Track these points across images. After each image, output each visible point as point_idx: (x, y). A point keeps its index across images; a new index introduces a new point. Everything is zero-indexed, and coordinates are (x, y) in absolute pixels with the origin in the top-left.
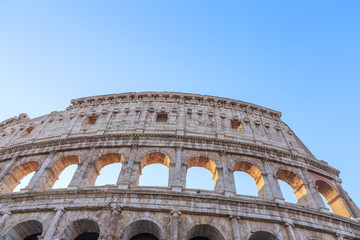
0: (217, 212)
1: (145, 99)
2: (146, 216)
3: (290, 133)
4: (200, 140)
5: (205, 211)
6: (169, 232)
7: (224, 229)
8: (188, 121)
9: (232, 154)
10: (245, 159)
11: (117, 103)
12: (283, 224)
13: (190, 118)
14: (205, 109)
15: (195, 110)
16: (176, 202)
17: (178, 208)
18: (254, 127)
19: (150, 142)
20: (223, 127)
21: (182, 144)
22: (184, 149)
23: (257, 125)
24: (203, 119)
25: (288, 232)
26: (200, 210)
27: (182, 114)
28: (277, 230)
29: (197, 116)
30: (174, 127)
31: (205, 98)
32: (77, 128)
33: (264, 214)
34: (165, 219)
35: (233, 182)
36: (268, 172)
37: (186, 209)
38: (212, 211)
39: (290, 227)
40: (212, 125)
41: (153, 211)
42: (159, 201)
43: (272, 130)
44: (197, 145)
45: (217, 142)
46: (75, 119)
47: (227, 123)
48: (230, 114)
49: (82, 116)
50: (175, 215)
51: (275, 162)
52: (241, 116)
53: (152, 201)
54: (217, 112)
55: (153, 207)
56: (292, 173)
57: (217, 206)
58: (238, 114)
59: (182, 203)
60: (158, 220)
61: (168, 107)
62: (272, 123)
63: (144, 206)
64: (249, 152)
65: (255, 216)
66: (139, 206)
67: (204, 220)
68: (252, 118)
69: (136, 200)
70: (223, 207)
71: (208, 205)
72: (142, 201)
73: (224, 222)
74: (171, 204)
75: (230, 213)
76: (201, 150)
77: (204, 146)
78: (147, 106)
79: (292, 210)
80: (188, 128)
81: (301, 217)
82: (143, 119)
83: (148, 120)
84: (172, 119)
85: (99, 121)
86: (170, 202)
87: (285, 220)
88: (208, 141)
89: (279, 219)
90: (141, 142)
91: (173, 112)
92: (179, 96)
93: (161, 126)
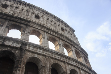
0: (61, 60)
2: (36, 56)
4: (53, 31)
5: (58, 58)
7: (63, 66)
9: (63, 40)
10: (67, 43)
12: (79, 68)
13: (48, 22)
14: (53, 20)
15: (50, 19)
16: (48, 53)
17: (48, 55)
18: (68, 33)
20: (59, 29)
21: (47, 31)
22: (47, 33)
24: (52, 23)
26: (56, 58)
27: (45, 19)
28: (77, 70)
29: (50, 22)
30: (43, 23)
31: (53, 16)
33: (75, 63)
34: (43, 58)
35: (64, 50)
37: (51, 56)
38: (60, 59)
39: (81, 69)
40: (56, 27)
41: (39, 54)
42: (41, 51)
43: (73, 36)
44: (52, 33)
50: (48, 57)
53: (39, 50)
54: (57, 23)
55: (39, 52)
57: (61, 57)
58: (63, 26)
59: (50, 54)
60: (41, 58)
61: (40, 15)
63: (35, 51)
64: (68, 41)
67: (57, 62)
68: (67, 30)
69: (32, 48)
70: (63, 58)
71: (58, 57)
72: (34, 49)
75: (65, 61)
77: (54, 34)
78: (31, 10)
80: (48, 25)
81: (83, 67)
83: (32, 16)
86: (45, 52)
88: (56, 33)
89: (78, 66)
90: (30, 24)
91: (42, 17)
92: (44, 11)
93: (37, 21)
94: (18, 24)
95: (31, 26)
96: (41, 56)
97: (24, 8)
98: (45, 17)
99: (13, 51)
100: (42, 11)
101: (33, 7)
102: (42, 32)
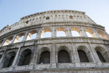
0: (67, 42)
1: (42, 14)
2: (45, 46)
3: (89, 18)
4: (60, 23)
5: (63, 42)
6: (52, 49)
7: (69, 46)
9: (70, 25)
11: (34, 17)
12: (88, 43)
13: (56, 17)
14: (61, 14)
15: (58, 15)
16: (54, 41)
18: (77, 17)
19: (44, 25)
20: (67, 18)
21: (54, 25)
22: (55, 26)
23: (78, 17)
24: (60, 17)
26: (61, 42)
27: (54, 17)
28: (86, 45)
30: (52, 20)
31: (61, 11)
32: (23, 25)
33: (82, 41)
34: (51, 46)
35: (71, 33)
36: (82, 29)
37: (57, 42)
38: (65, 42)
39: (90, 44)
40: (63, 18)
42: (48, 41)
43: (83, 18)
44: (59, 24)
45: (65, 22)
46: (22, 23)
47: (68, 17)
48: (69, 14)
49: (24, 22)
50: (54, 44)
51: (84, 26)
52: (72, 15)
53: (47, 41)
54: (65, 14)
55: (47, 43)
57: (67, 40)
58: (72, 14)
59: (56, 41)
60: (49, 46)
61: (49, 15)
62: (83, 16)
64: (76, 24)
65: (79, 42)
66: (43, 43)
67: (63, 45)
68: (76, 15)
69: (42, 42)
70: (69, 40)
71: (64, 40)
72: (43, 42)
73: (69, 44)
74: (52, 41)
75: (71, 42)
76: (61, 26)
77: (61, 24)
78: (43, 16)
79: (90, 39)
80: (56, 20)
82: (42, 20)
83: (44, 20)
84: (51, 18)
85: (29, 22)
87: (88, 42)
88: (63, 23)
89: (86, 42)
90: (42, 26)
91: (51, 16)
92: (52, 12)
93: (48, 21)
94: (34, 30)
95: (42, 27)
96: (49, 45)
97: (38, 17)
98: (54, 15)
99: (30, 48)
101: (44, 13)
102: (51, 27)
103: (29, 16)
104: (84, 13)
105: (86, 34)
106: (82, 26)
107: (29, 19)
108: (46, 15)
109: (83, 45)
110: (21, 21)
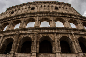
0: (49, 32)
1: (28, 5)
2: (27, 36)
3: (74, 9)
4: (45, 13)
5: (46, 32)
6: (34, 39)
7: (52, 37)
8: (41, 9)
9: (55, 16)
10: (59, 17)
11: (20, 7)
12: (71, 34)
13: (42, 8)
14: (46, 5)
15: (43, 6)
17: (37, 32)
18: (62, 8)
20: (52, 9)
21: (39, 15)
22: (39, 16)
23: (63, 8)
24: (46, 8)
25: (72, 36)
26: (44, 32)
27: (39, 7)
28: (69, 36)
29: (44, 7)
30: (36, 11)
31: (46, 2)
32: (8, 15)
33: (65, 31)
34: (33, 36)
35: (55, 24)
36: (66, 20)
38: (48, 32)
39: (73, 34)
40: (49, 9)
41: (29, 34)
42: (31, 31)
43: (68, 9)
44: (44, 15)
45: (50, 13)
46: (8, 13)
47: (54, 8)
48: (54, 6)
49: (10, 12)
50: (36, 34)
51: (69, 17)
52: (58, 6)
53: (29, 31)
54: (50, 5)
55: (29, 32)
56: (74, 20)
57: (49, 30)
58: (57, 5)
62: (68, 7)
63: (26, 33)
64: (60, 15)
65: (62, 32)
66: (25, 33)
67: (45, 35)
68: (62, 6)
69: (24, 31)
70: (51, 30)
71: (47, 30)
72: (26, 31)
73: (52, 35)
75: (54, 32)
77: (46, 15)
78: (28, 6)
80: (41, 11)
81: (77, 31)
82: (27, 10)
83: (29, 10)
84: (36, 9)
85: (14, 13)
86: (34, 31)
87: (71, 32)
88: (47, 13)
89: (70, 32)
90: (26, 16)
91: (36, 7)
92: (38, 3)
93: (33, 11)
96: (31, 35)
97: (24, 7)
98: (39, 6)
100: (36, 3)
101: (30, 3)
102: (35, 17)
103: (15, 7)
104: (69, 5)
105: (70, 25)
106: (67, 17)
107: (14, 10)
108: (31, 6)
109: (66, 35)
110: (7, 12)
